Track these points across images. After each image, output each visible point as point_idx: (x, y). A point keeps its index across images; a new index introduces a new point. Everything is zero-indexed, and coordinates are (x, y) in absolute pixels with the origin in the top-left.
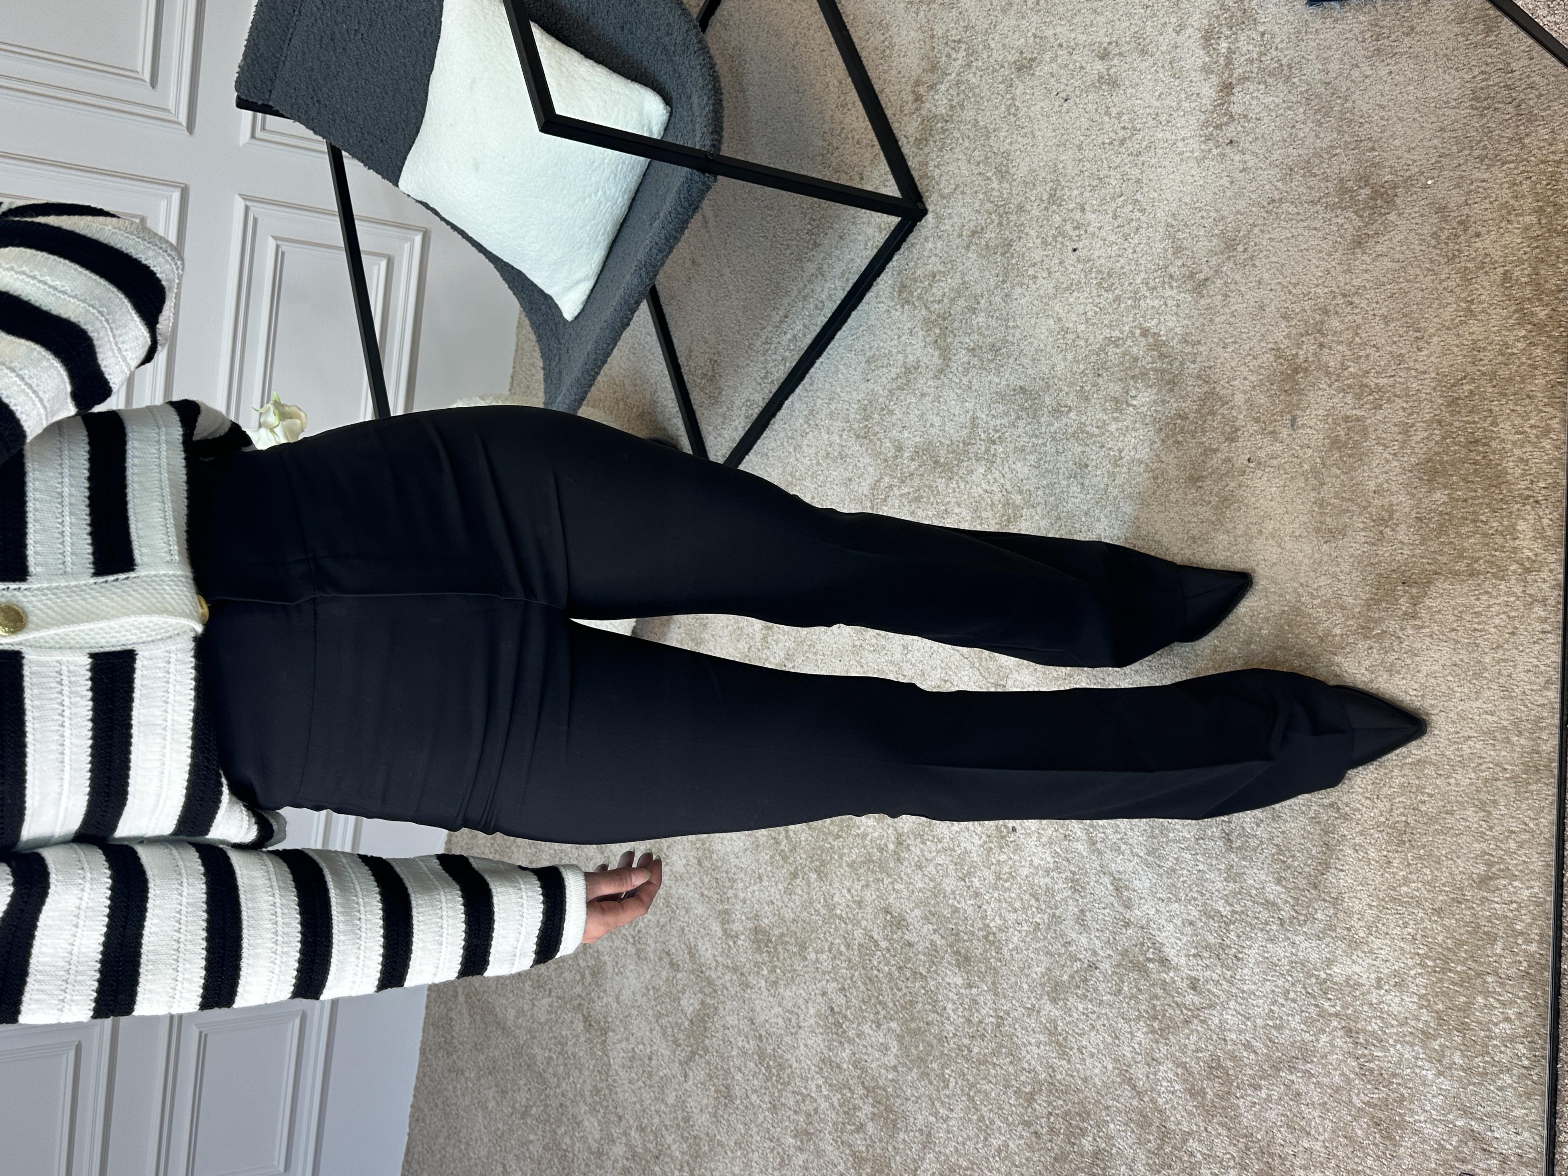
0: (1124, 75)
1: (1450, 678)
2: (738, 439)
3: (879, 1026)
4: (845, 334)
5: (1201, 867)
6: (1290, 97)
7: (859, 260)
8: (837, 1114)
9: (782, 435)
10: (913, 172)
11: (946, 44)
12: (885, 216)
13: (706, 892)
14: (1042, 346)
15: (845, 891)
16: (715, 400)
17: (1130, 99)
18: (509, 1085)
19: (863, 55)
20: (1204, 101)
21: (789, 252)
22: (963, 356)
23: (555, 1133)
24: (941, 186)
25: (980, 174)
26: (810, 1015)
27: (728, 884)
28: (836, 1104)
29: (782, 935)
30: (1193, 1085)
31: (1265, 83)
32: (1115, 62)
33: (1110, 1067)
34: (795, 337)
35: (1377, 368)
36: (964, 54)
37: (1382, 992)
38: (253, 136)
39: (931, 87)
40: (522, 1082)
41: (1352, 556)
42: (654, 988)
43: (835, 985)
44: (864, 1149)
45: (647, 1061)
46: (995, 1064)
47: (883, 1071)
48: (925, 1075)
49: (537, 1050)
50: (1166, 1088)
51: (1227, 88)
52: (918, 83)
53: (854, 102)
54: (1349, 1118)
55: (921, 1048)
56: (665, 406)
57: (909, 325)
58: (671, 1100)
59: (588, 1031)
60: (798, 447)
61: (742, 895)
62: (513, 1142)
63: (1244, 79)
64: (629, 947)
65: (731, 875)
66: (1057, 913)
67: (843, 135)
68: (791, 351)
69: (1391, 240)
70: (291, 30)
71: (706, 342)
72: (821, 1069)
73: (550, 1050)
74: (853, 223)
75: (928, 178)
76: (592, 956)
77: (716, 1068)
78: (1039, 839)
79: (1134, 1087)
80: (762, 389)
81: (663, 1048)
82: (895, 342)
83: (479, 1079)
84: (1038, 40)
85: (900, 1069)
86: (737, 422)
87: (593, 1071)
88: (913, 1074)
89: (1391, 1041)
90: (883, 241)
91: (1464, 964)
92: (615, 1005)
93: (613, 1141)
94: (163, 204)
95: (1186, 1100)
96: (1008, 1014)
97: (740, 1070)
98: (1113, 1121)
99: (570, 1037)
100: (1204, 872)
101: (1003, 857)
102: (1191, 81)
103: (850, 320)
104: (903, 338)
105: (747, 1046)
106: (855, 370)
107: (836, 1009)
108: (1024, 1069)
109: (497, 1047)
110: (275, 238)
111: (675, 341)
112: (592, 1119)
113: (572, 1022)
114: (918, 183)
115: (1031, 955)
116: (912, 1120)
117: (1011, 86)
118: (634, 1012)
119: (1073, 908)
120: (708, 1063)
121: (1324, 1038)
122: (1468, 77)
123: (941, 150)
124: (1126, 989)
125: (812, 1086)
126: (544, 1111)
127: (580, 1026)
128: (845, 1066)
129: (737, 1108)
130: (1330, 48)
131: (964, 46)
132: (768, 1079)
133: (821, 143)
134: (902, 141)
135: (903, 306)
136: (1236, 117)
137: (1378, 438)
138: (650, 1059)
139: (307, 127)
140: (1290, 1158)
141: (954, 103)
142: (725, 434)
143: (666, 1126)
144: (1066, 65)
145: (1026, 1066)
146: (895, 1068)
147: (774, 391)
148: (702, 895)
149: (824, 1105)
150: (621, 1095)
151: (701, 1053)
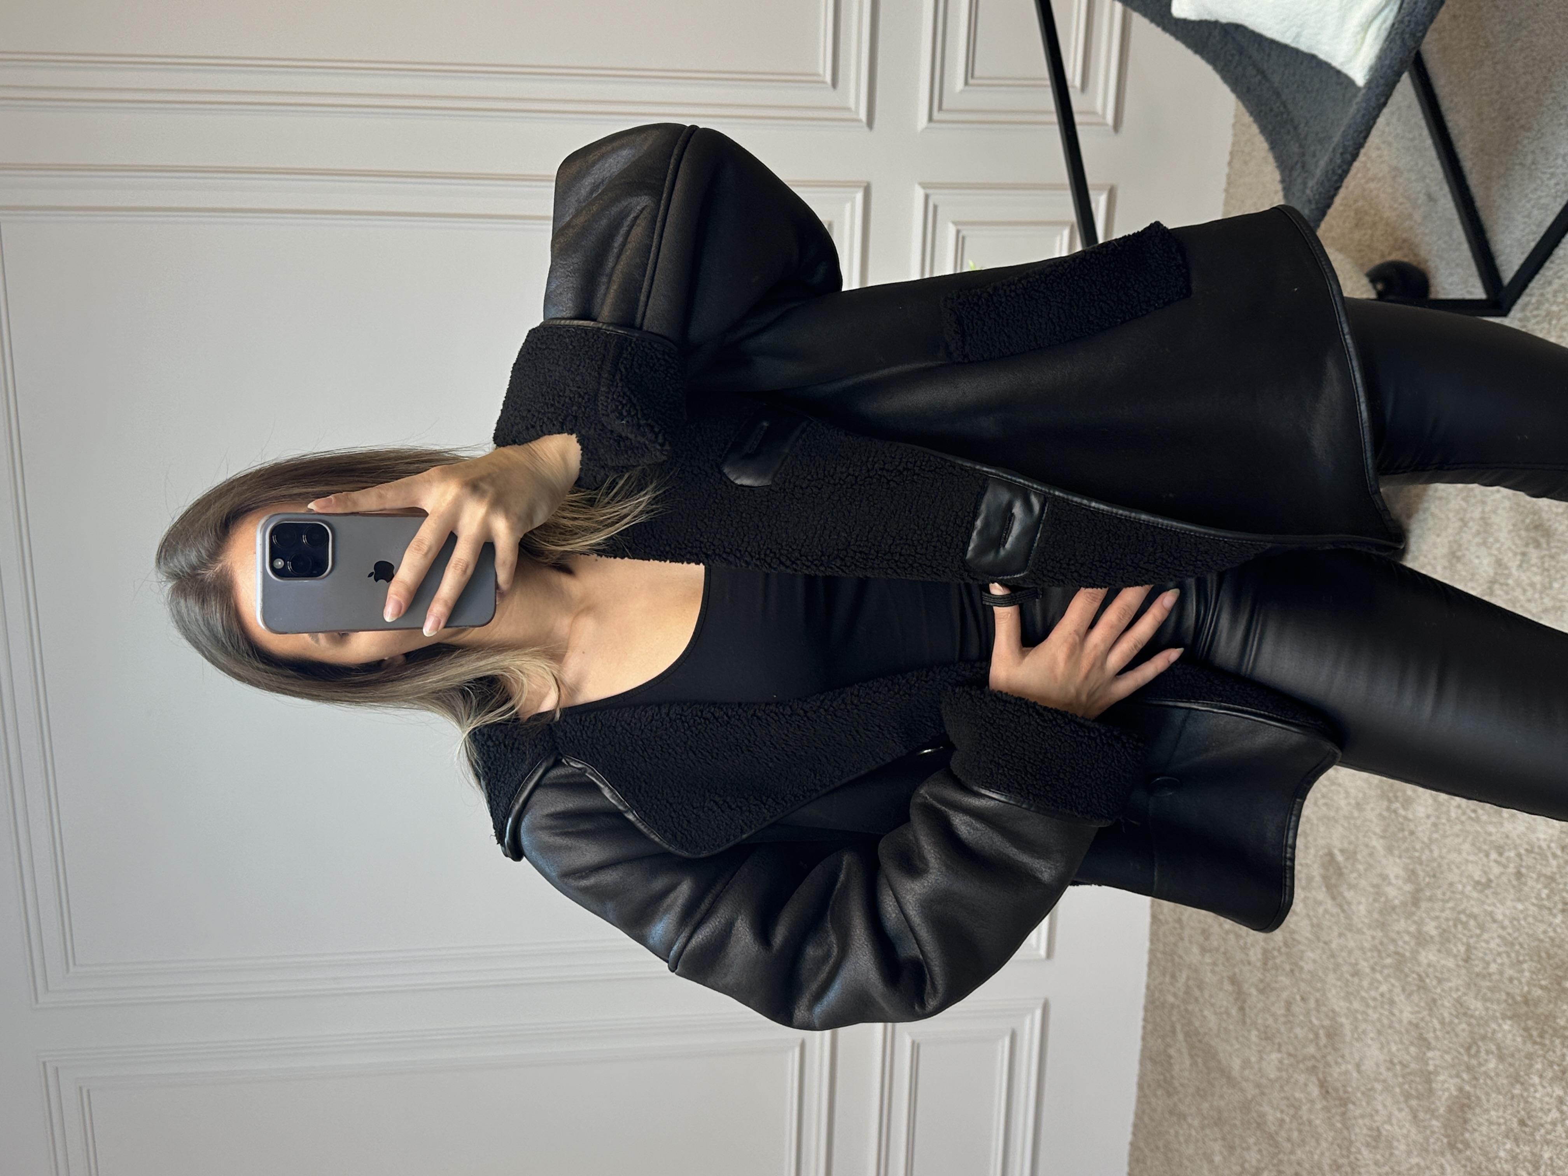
18: (1237, 1141)
38: (930, 119)
40: (1251, 1141)
49: (1266, 1109)
76: (1327, 1016)
87: (1332, 1144)
92: (1355, 1074)
94: (847, 206)
99: (1304, 1101)
110: (955, 223)
118: (1379, 1087)
151: (1460, 1146)
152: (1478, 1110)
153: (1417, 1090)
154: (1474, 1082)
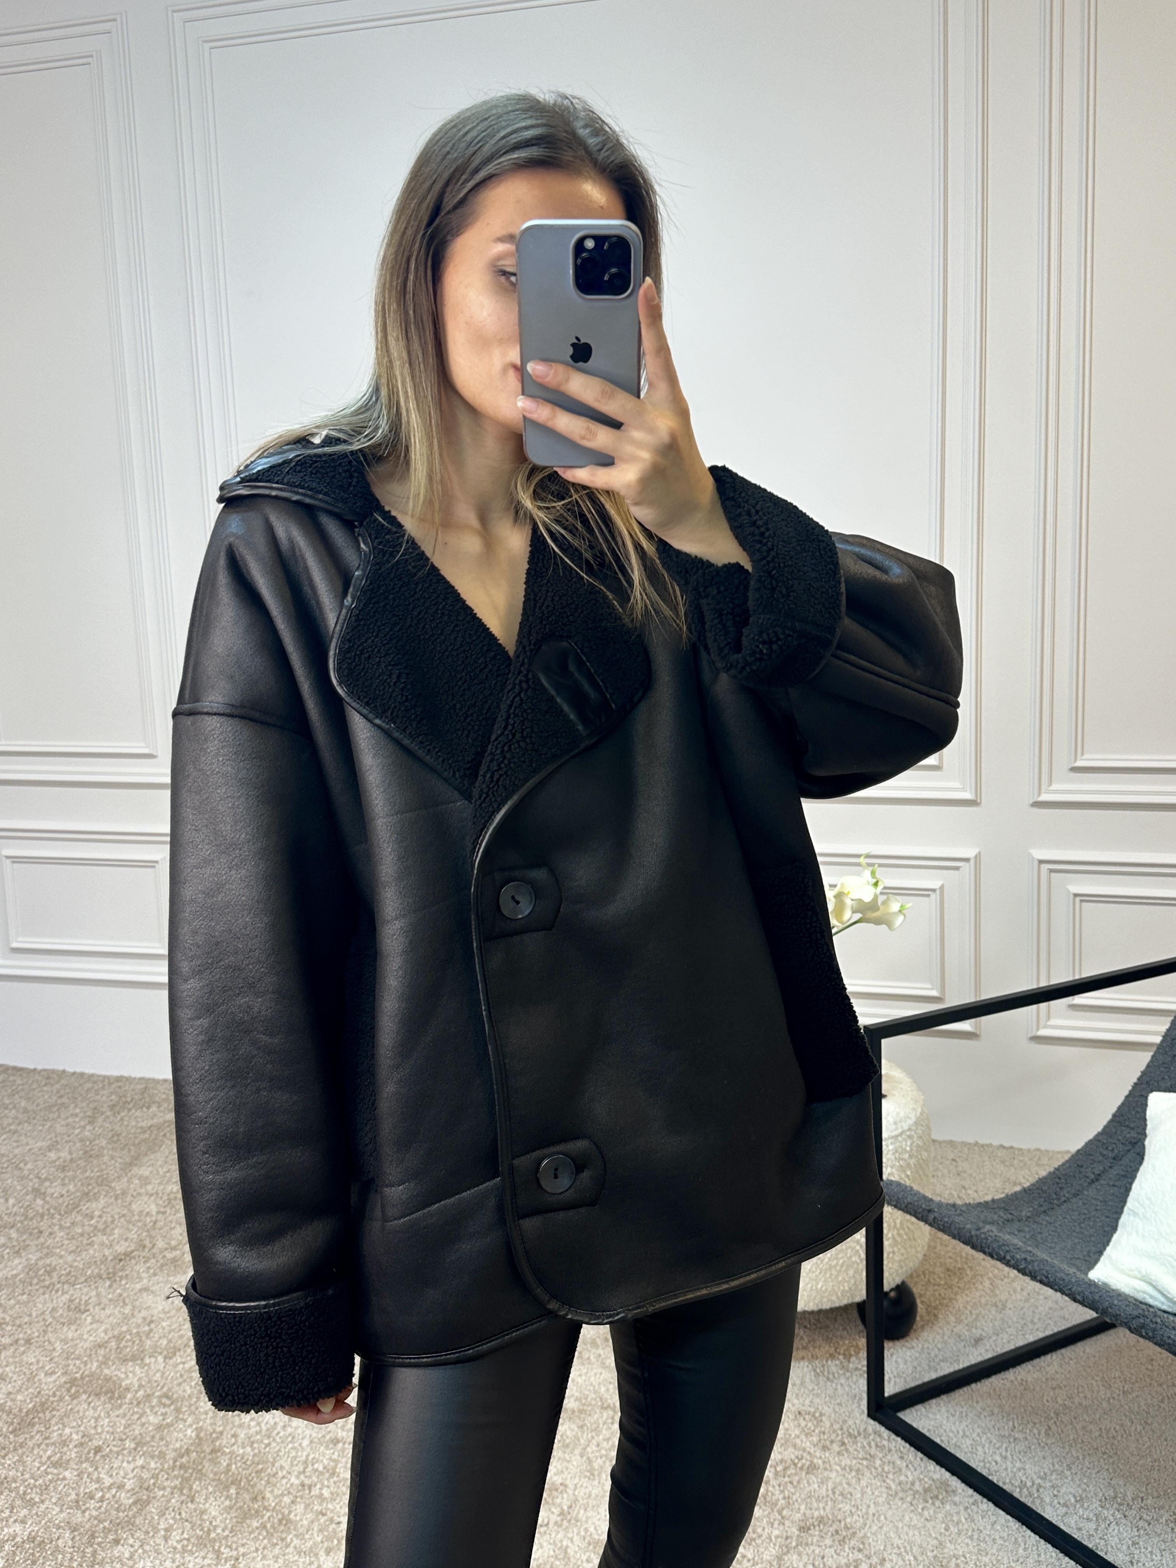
18: (71, 1173)
110: (942, 887)
126: (37, 1214)
150: (41, 1299)
152: (107, 1406)
153: (126, 1347)
154: (135, 1403)
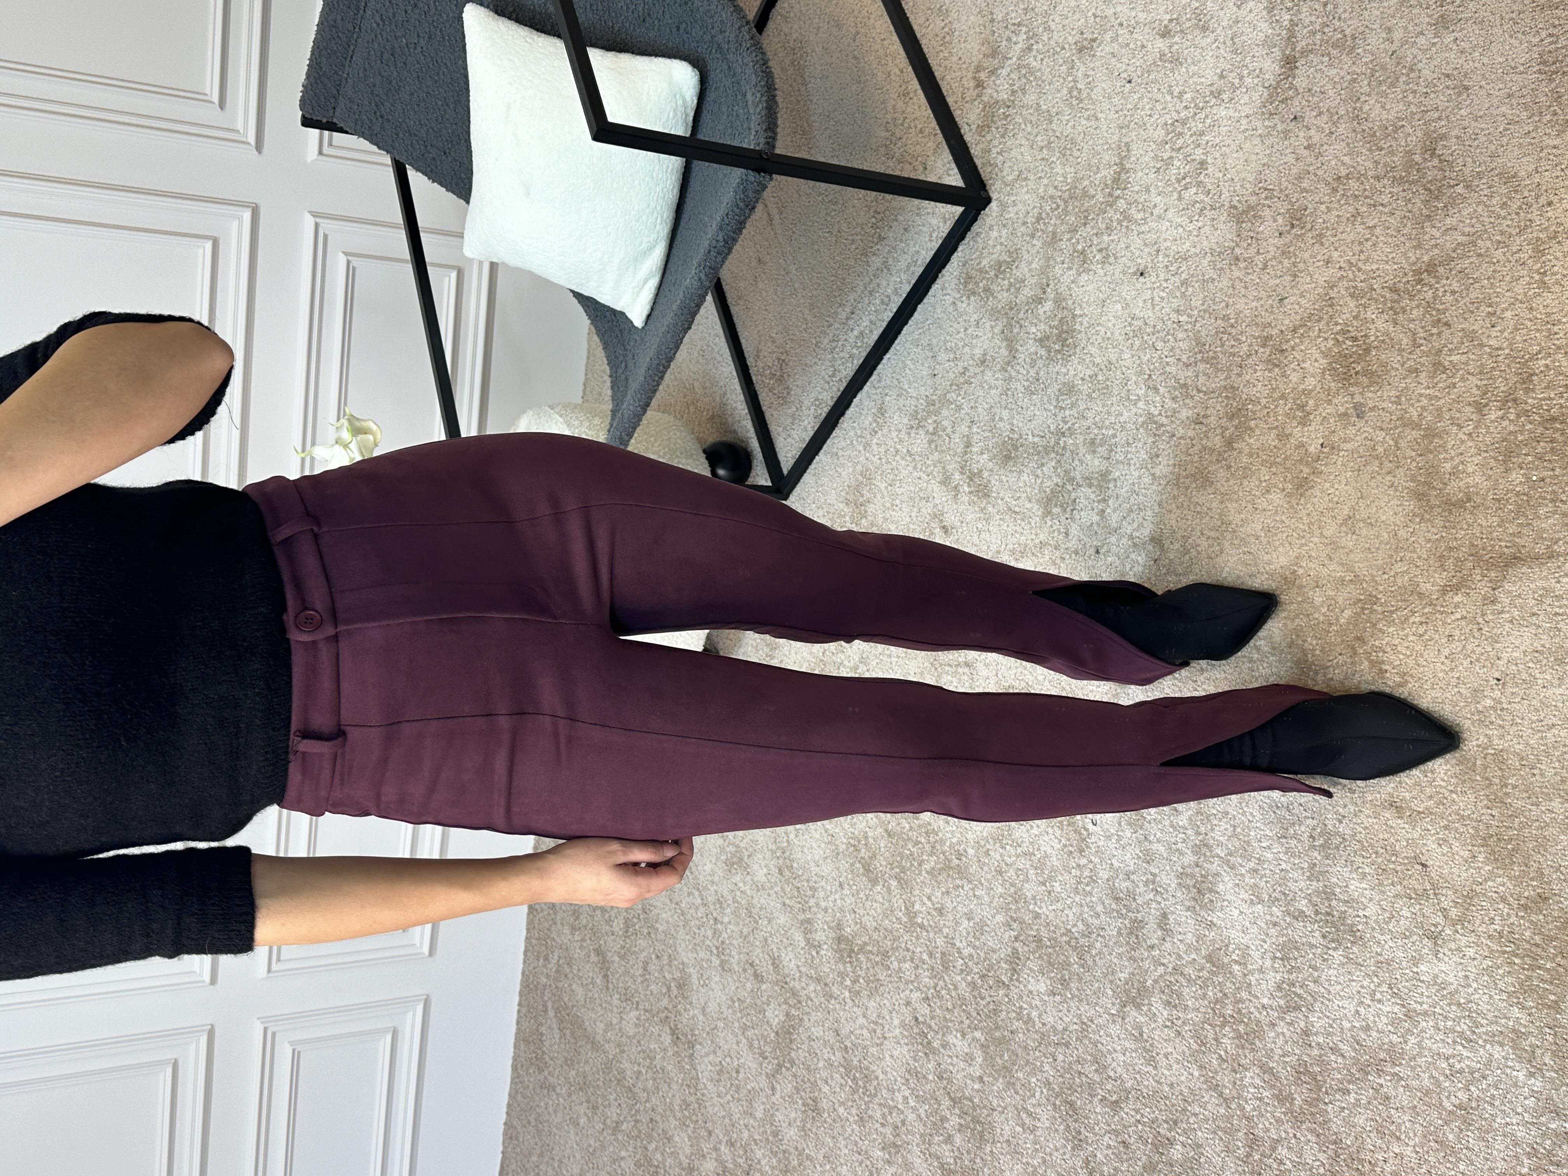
0: (1186, 52)
1: (1531, 665)
2: (807, 440)
3: (964, 1035)
4: (911, 329)
5: (1284, 866)
6: (1354, 68)
7: (924, 252)
8: (925, 1125)
9: (852, 433)
10: (976, 160)
11: (1006, 27)
12: (949, 206)
13: (787, 902)
14: (1109, 334)
15: (925, 899)
16: (784, 400)
17: (1192, 77)
18: (599, 1100)
19: (924, 42)
20: (1267, 76)
21: (854, 247)
22: (1032, 347)
23: (646, 1148)
24: (1005, 173)
25: (1043, 159)
26: (894, 1025)
27: (809, 893)
28: (923, 1116)
29: (865, 944)
30: (1280, 1091)
31: (1329, 54)
32: (1176, 39)
33: (1196, 1074)
34: (861, 333)
35: (1450, 346)
36: (1025, 37)
37: (1471, 990)
38: (320, 153)
39: (993, 72)
40: (612, 1097)
41: (1429, 541)
42: (739, 999)
43: (918, 994)
44: (952, 1161)
45: (735, 1075)
46: (1080, 1073)
47: (969, 1082)
48: (1010, 1085)
50: (1253, 1094)
51: (1289, 63)
52: (979, 68)
53: (916, 91)
54: (1440, 1122)
55: (1006, 1058)
56: (735, 409)
57: (975, 317)
58: (759, 1114)
59: (676, 1044)
60: (867, 446)
61: (823, 904)
62: (605, 1159)
63: (1305, 52)
64: (714, 959)
65: (811, 884)
66: (1139, 916)
67: (906, 125)
68: (858, 348)
69: (1460, 212)
70: (352, 47)
71: (773, 342)
72: (908, 1080)
73: (639, 1064)
74: (918, 214)
75: (991, 165)
76: (677, 968)
77: (803, 1081)
78: (1118, 841)
79: (1221, 1095)
80: (830, 388)
81: (749, 1061)
82: (962, 335)
83: (570, 1095)
84: (1098, 20)
85: (985, 1079)
86: (806, 422)
87: (682, 1085)
88: (999, 1084)
89: (1480, 1042)
90: (947, 231)
91: (1553, 960)
92: (701, 1018)
93: (703, 1156)
94: (235, 224)
95: (1274, 1106)
96: (1092, 1021)
97: (827, 1082)
98: (1200, 1129)
99: (658, 1050)
100: (1287, 871)
101: (1083, 861)
102: (1254, 56)
103: (916, 314)
104: (969, 331)
105: (833, 1058)
106: (923, 365)
107: (921, 1019)
108: (1110, 1077)
109: (587, 1062)
110: (345, 254)
111: (743, 341)
112: (682, 1135)
113: (660, 1036)
114: (981, 171)
115: (1115, 960)
116: (999, 1131)
117: (1072, 68)
118: (721, 1024)
119: (1154, 911)
120: (795, 1076)
121: (1413, 1040)
122: (1535, 40)
123: (1003, 136)
124: (1211, 994)
125: (899, 1097)
126: (635, 1126)
127: (667, 1039)
128: (931, 1077)
129: (825, 1121)
130: (1393, 16)
131: (1024, 29)
132: (854, 1092)
133: (884, 134)
134: (965, 130)
135: (969, 298)
136: (1301, 90)
137: (1452, 418)
138: (738, 1072)
139: (372, 142)
140: (1381, 1163)
141: (1015, 88)
142: (794, 433)
143: (755, 1140)
144: (1128, 45)
145: (1112, 1074)
146: (981, 1079)
147: (842, 389)
148: (784, 904)
149: (911, 1117)
150: (710, 1109)
151: (788, 1065)
152: (800, 1031)
153: (752, 1021)
154: (798, 1006)
